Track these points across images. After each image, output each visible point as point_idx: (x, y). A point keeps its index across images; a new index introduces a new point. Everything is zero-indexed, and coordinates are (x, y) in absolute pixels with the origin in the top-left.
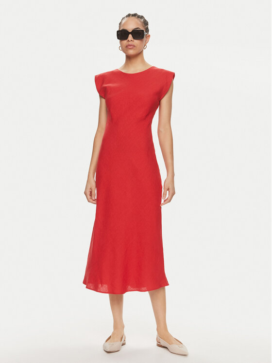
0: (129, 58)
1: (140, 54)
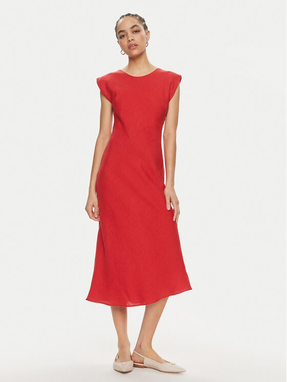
0: (132, 59)
1: (142, 54)
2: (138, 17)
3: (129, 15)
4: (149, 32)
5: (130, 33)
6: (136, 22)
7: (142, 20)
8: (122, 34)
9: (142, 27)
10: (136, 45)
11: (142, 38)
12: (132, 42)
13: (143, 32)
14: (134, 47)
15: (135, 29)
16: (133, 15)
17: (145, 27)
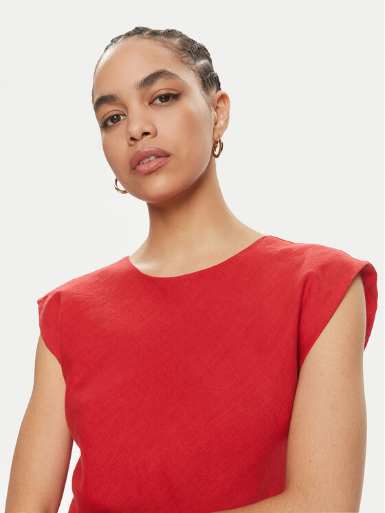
2: (176, 41)
3: (139, 31)
4: (224, 97)
5: (136, 107)
6: (164, 58)
7: (193, 51)
8: (109, 109)
9: (190, 79)
10: (163, 155)
11: (191, 124)
12: (146, 145)
13: (196, 99)
14: (153, 165)
15: (160, 86)
16: (155, 34)
17: (209, 80)
